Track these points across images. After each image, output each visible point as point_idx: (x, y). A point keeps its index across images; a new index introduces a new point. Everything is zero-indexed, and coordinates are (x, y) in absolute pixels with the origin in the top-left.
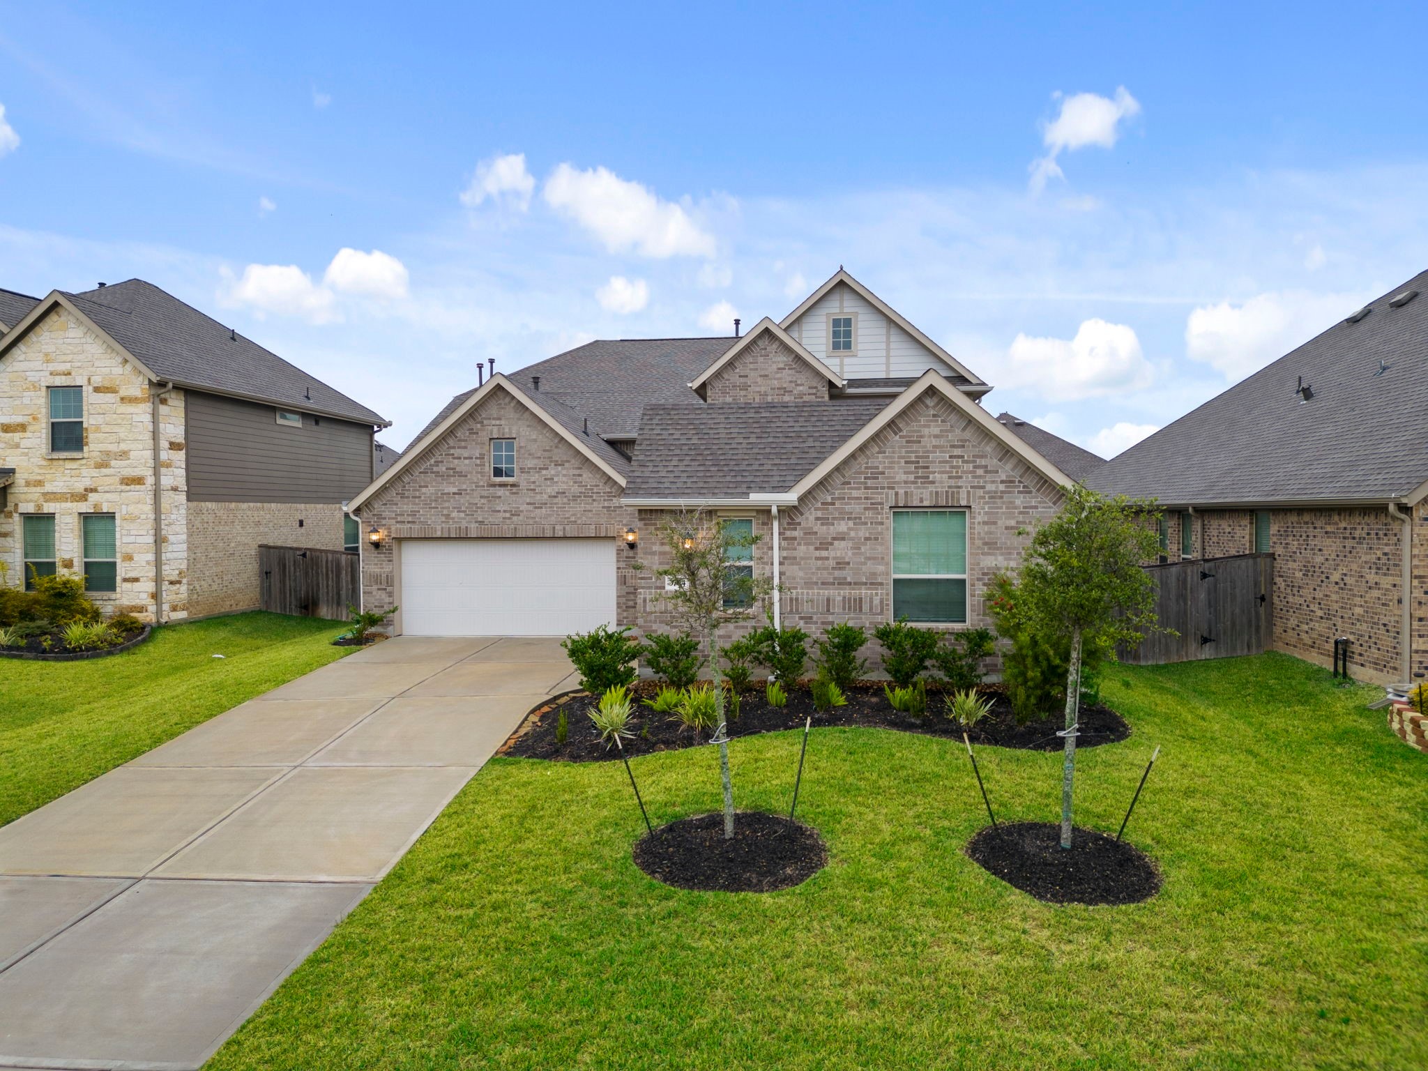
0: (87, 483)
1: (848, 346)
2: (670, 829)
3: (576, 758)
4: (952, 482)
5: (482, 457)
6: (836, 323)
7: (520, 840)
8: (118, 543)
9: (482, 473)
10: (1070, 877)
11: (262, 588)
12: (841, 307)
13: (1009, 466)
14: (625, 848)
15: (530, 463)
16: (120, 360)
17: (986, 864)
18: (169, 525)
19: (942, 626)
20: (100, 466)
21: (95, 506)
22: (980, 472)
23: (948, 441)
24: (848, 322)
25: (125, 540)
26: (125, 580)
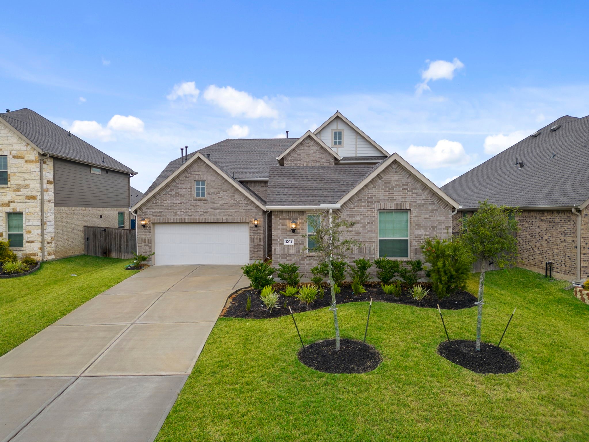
0: (10, 198)
1: (340, 143)
2: (311, 347)
3: (256, 317)
4: (403, 199)
5: (191, 188)
6: (335, 133)
7: (247, 354)
8: (24, 225)
9: (191, 195)
10: (484, 362)
11: (85, 245)
12: (337, 127)
13: (426, 193)
14: (294, 357)
15: (212, 191)
16: (25, 144)
17: (448, 358)
18: (47, 217)
19: (399, 259)
20: (15, 191)
21: (13, 209)
22: (414, 195)
23: (402, 183)
24: (340, 133)
25: (27, 224)
26: (27, 242)
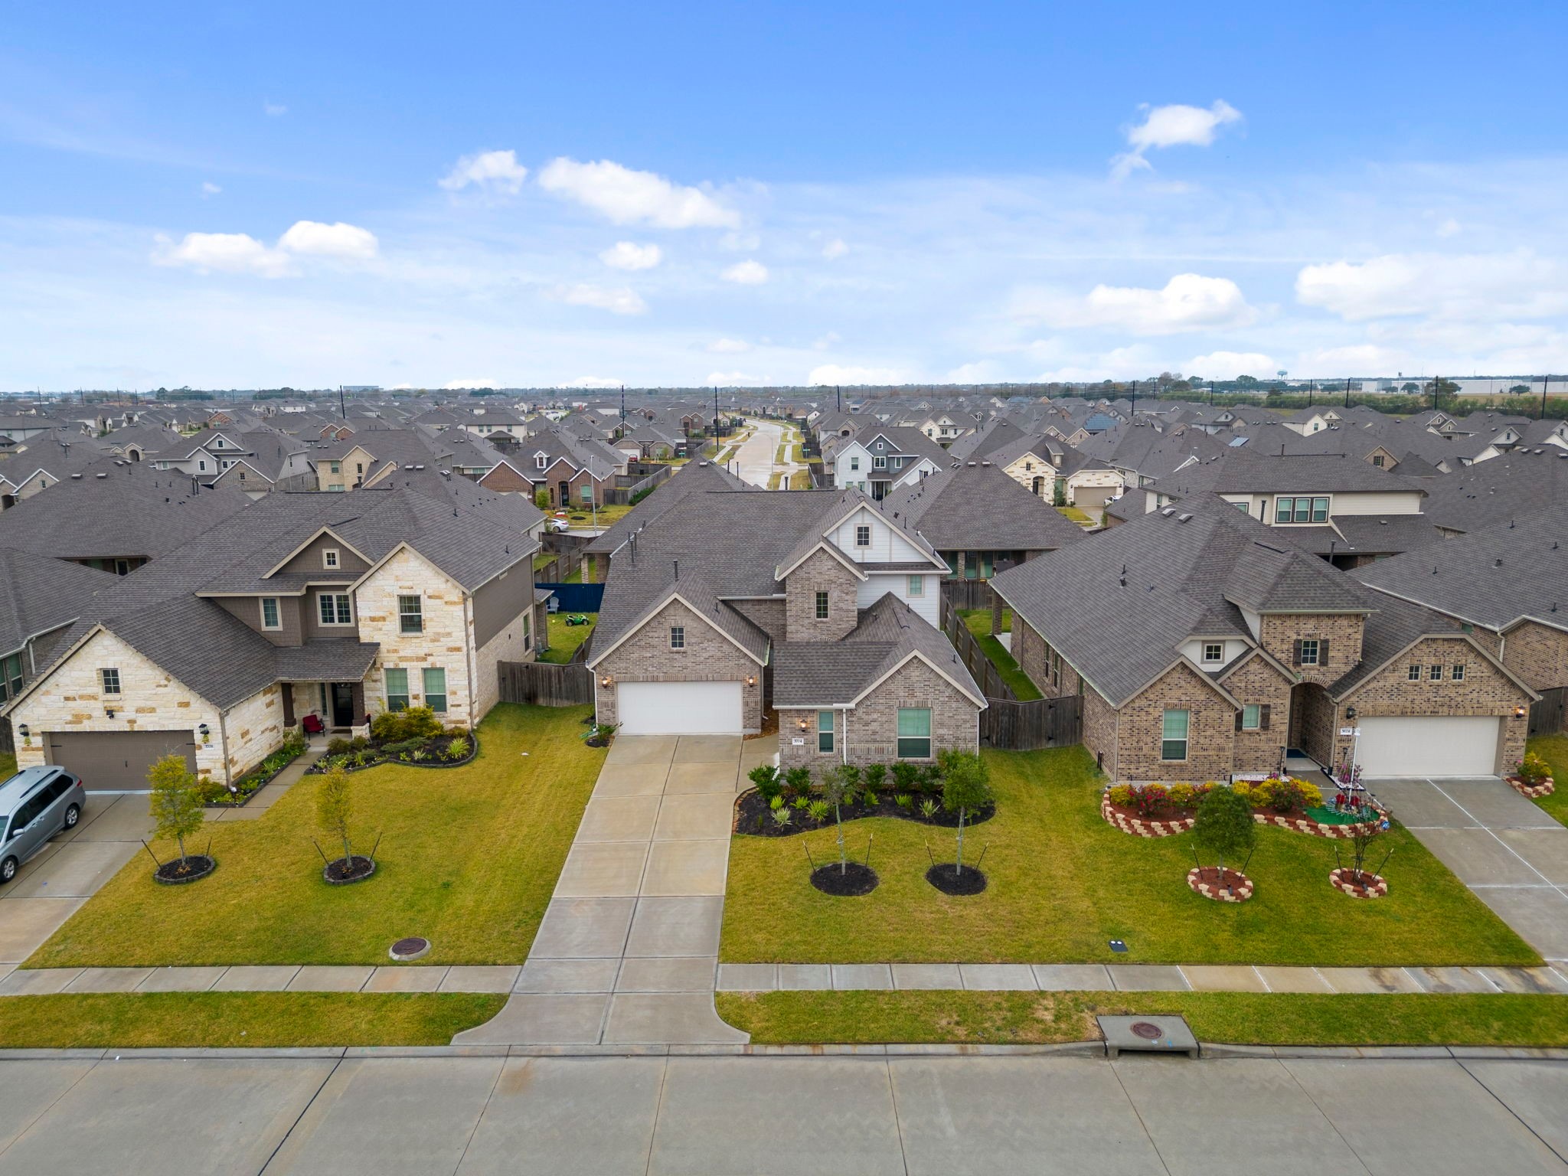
0: (427, 651)
1: (868, 543)
2: (821, 871)
3: (769, 835)
4: (925, 697)
5: (665, 637)
6: (861, 530)
8: (447, 684)
9: (666, 646)
10: (959, 885)
11: (500, 688)
12: (864, 520)
13: (949, 690)
14: (807, 880)
15: (693, 640)
16: (445, 580)
17: (931, 882)
19: (919, 759)
20: (433, 641)
21: (432, 664)
22: (937, 692)
24: (868, 529)
25: (451, 682)
26: (452, 705)
